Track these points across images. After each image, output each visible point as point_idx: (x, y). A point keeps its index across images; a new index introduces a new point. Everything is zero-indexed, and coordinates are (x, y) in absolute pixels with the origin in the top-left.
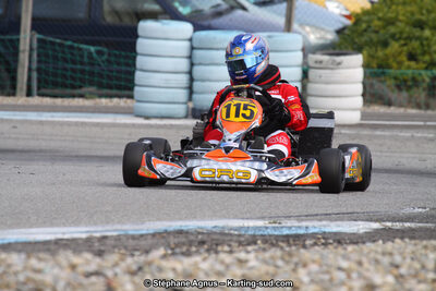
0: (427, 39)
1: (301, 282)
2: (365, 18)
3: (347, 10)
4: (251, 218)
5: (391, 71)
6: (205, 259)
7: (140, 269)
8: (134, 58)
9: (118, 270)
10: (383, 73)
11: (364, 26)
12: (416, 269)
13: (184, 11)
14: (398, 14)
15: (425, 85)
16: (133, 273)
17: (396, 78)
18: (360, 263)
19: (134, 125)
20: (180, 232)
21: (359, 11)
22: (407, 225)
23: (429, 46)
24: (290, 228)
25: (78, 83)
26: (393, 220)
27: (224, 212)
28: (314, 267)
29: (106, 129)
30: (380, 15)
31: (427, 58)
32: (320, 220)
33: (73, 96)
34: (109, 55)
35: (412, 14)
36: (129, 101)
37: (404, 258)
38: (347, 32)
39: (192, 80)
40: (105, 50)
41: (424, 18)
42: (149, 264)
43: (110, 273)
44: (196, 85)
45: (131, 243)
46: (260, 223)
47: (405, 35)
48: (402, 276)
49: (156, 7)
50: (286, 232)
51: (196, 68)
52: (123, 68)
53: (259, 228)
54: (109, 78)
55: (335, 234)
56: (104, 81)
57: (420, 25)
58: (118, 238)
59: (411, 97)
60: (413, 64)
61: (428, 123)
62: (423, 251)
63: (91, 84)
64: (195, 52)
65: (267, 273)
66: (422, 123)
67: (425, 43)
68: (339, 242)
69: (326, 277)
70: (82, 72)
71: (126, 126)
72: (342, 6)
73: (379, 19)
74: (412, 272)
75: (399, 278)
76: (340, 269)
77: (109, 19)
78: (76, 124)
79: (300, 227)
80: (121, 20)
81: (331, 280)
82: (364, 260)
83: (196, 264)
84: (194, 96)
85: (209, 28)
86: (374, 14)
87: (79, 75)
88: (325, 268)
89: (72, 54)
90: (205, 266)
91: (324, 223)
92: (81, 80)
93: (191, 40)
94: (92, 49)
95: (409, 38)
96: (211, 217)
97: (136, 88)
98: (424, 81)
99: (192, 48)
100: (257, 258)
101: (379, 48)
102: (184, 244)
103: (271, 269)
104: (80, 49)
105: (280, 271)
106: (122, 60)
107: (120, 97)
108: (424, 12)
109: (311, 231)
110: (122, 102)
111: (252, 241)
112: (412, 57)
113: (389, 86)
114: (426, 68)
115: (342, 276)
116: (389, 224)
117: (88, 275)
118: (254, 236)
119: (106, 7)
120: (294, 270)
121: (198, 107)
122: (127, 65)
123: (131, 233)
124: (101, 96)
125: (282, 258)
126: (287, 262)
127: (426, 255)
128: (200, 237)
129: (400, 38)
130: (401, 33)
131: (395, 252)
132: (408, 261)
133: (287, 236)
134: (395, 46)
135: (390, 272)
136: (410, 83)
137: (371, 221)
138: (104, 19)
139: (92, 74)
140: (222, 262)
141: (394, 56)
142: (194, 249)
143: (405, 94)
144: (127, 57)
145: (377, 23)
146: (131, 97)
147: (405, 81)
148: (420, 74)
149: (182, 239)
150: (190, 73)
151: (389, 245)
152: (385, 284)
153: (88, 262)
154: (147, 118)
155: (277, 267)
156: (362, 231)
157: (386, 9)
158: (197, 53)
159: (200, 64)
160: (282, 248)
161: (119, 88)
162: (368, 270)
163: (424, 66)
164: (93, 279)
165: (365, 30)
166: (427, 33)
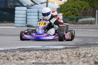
0: (76, 10)
1: (48, 57)
2: (63, 6)
3: (59, 4)
4: (38, 46)
5: (68, 17)
6: (28, 53)
7: (14, 55)
8: (15, 15)
9: (9, 55)
10: (67, 17)
11: (63, 8)
12: (71, 54)
13: (25, 5)
14: (69, 5)
15: (75, 20)
16: (13, 56)
17: (69, 18)
18: (60, 53)
19: (15, 29)
20: (23, 49)
21: (61, 4)
22: (71, 47)
23: (76, 12)
24: (46, 47)
25: (3, 20)
26: (68, 46)
27: (33, 45)
28: (50, 54)
29: (9, 30)
30: (66, 5)
31: (76, 14)
32: (53, 46)
33: (2, 23)
34: (9, 14)
35: (73, 5)
36: (14, 24)
37: (69, 52)
38: (59, 9)
39: (27, 19)
40: (8, 13)
41: (75, 6)
42: (16, 54)
43: (8, 56)
44: (28, 20)
45: (13, 51)
46: (40, 47)
47: (71, 9)
48: (69, 56)
49: (19, 4)
50: (45, 48)
51: (28, 17)
52: (12, 17)
53: (40, 48)
54: (9, 19)
55: (56, 48)
56: (8, 20)
57: (74, 7)
58: (10, 50)
59: (72, 22)
60: (73, 15)
61: (76, 27)
62: (73, 51)
63: (6, 20)
64: (27, 13)
65: (41, 56)
66: (75, 27)
67: (75, 11)
68: (56, 50)
69: (53, 56)
70: (4, 18)
71: (13, 29)
72: (58, 4)
73: (66, 6)
74: (71, 55)
75: (68, 56)
76: (56, 54)
77: (9, 7)
78: (3, 28)
79: (48, 47)
80: (12, 7)
81: (54, 57)
82: (61, 53)
83: (26, 54)
84: (27, 22)
85: (30, 8)
86: (65, 5)
87: (3, 19)
88: (53, 54)
89: (2, 14)
90: (28, 54)
91: (54, 46)
92: (4, 20)
93: (26, 11)
94: (6, 13)
95: (72, 10)
96: (30, 46)
97: (15, 21)
98: (75, 19)
99: (27, 12)
100: (39, 53)
101: (66, 12)
102: (24, 51)
103: (42, 55)
104: (3, 13)
105: (43, 55)
106: (12, 15)
107: (12, 23)
108: (75, 4)
109: (51, 48)
110: (12, 24)
111: (38, 50)
112: (73, 14)
113: (68, 20)
114: (76, 16)
115: (56, 56)
116: (67, 46)
117: (3, 57)
118: (39, 49)
119: (9, 5)
120: (46, 55)
121: (28, 25)
122: (13, 16)
123: (13, 49)
124: (8, 23)
125: (44, 53)
126: (45, 53)
127: (74, 52)
128: (27, 49)
129: (70, 10)
130: (70, 9)
131: (68, 51)
132: (70, 53)
133: (46, 49)
134: (69, 12)
135: (66, 55)
136: (72, 19)
137: (63, 46)
138: (8, 7)
139: (6, 18)
140: (31, 53)
141: (69, 14)
142: (26, 52)
143: (71, 22)
144: (13, 15)
145: (65, 7)
146: (14, 23)
147: (71, 19)
148: (74, 17)
149: (24, 50)
150: (26, 18)
151: (66, 50)
152: (65, 57)
153: (3, 54)
154: (17, 27)
155: (43, 54)
156: (61, 48)
157: (67, 4)
158: (28, 14)
159: (28, 16)
160: (44, 51)
161: (11, 21)
162: (62, 55)
163: (75, 16)
164: (4, 57)
165: (63, 9)
166: (76, 9)
